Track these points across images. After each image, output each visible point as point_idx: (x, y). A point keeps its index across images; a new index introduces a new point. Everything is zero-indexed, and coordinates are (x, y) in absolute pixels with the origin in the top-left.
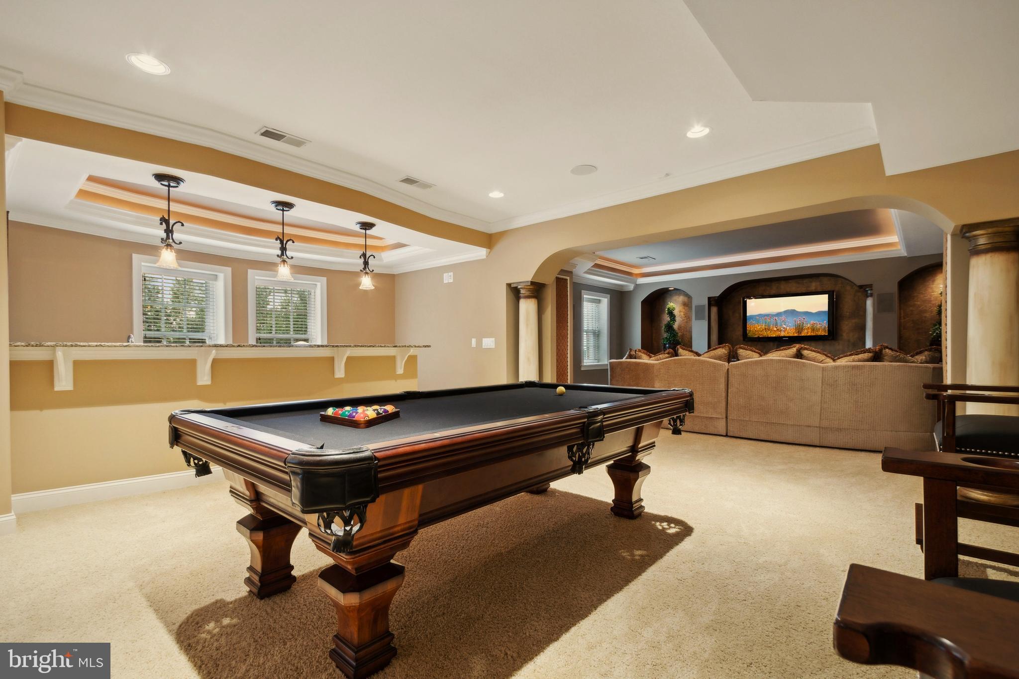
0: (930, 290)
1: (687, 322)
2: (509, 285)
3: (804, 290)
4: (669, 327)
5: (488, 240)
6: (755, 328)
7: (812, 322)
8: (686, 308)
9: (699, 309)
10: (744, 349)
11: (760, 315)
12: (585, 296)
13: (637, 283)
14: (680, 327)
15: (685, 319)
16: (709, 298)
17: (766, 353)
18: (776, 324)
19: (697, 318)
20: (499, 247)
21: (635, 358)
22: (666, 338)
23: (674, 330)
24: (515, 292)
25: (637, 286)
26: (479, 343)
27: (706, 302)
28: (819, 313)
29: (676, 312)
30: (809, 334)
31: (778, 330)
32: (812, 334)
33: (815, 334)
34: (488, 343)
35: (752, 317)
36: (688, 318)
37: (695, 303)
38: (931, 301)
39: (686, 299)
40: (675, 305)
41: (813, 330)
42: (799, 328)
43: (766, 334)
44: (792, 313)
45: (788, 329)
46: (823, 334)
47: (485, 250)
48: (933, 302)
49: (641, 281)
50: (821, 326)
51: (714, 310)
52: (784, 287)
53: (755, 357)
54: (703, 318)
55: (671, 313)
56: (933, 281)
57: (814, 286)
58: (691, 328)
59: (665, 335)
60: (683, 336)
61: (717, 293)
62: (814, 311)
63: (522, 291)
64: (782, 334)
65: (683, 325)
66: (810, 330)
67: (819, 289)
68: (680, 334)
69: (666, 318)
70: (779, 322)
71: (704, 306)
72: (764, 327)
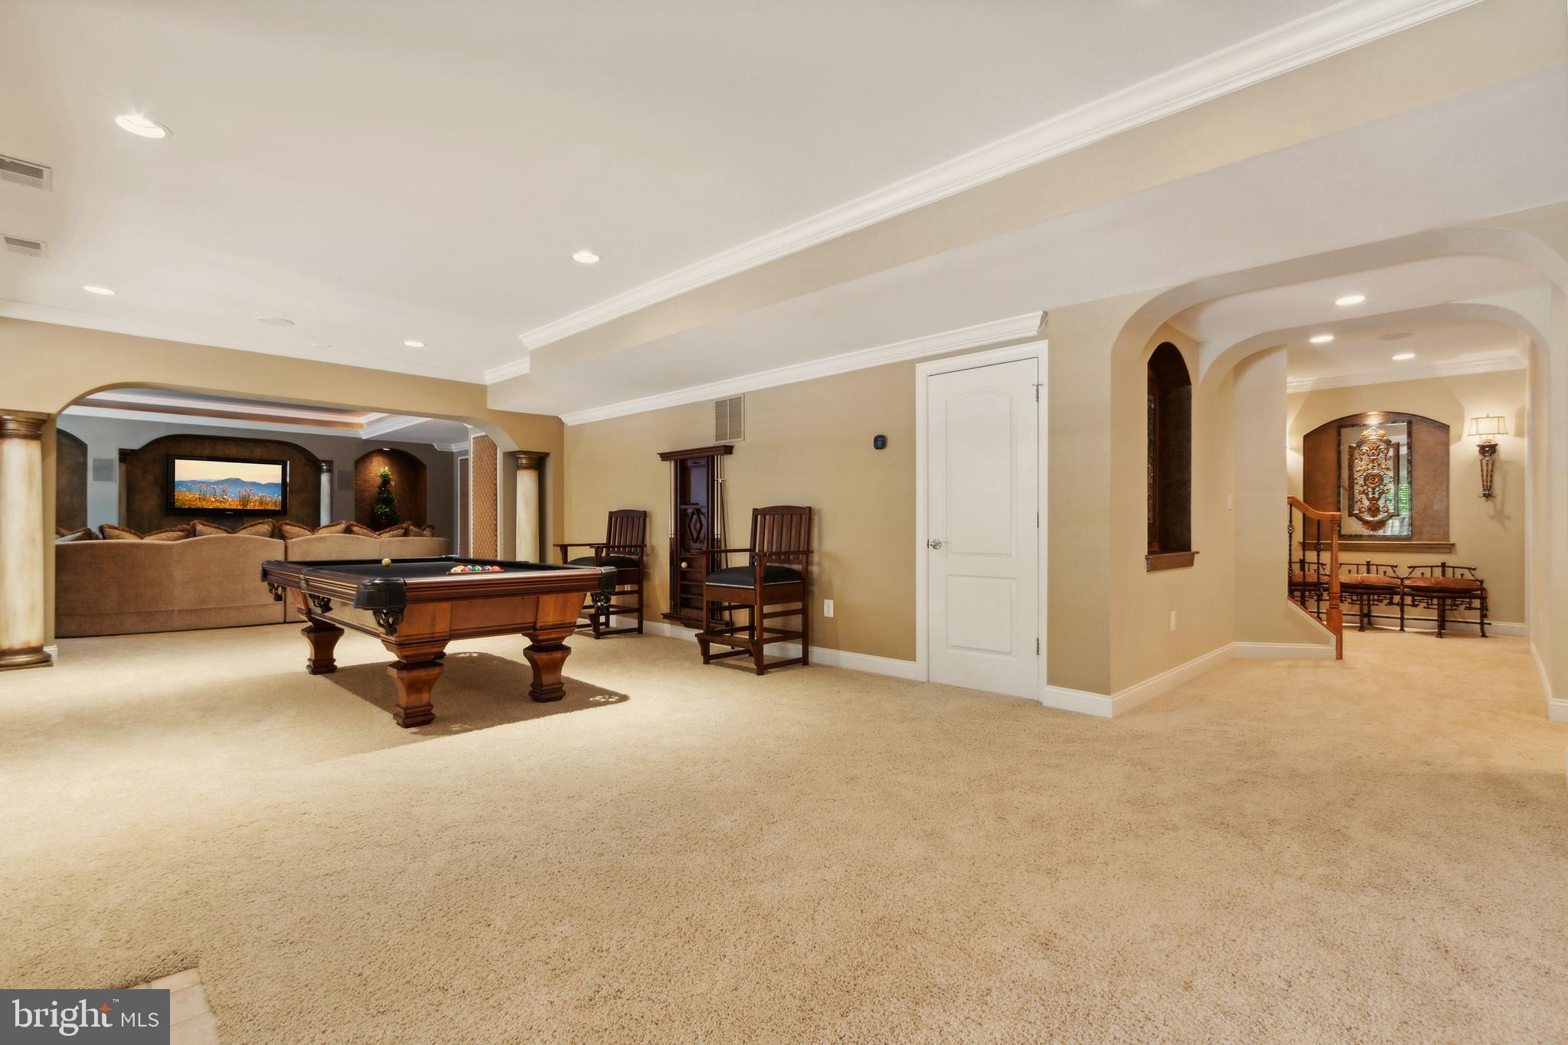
0: (368, 471)
3: (246, 455)
6: (184, 497)
7: (260, 494)
9: (104, 467)
11: (193, 482)
16: (120, 451)
18: (215, 495)
19: (98, 478)
27: (115, 456)
28: (269, 485)
30: (256, 508)
31: (216, 500)
32: (260, 508)
33: (263, 508)
35: (182, 483)
37: (92, 452)
38: (369, 481)
41: (261, 503)
42: (245, 501)
43: (199, 505)
44: (236, 482)
45: (232, 501)
46: (273, 508)
48: (372, 483)
50: (274, 499)
51: (123, 468)
52: (221, 449)
54: (109, 479)
56: (371, 463)
57: (259, 452)
61: (136, 444)
62: (263, 482)
63: (11, 426)
64: (227, 506)
66: (257, 503)
67: (265, 457)
70: (219, 492)
71: (110, 461)
72: (197, 496)
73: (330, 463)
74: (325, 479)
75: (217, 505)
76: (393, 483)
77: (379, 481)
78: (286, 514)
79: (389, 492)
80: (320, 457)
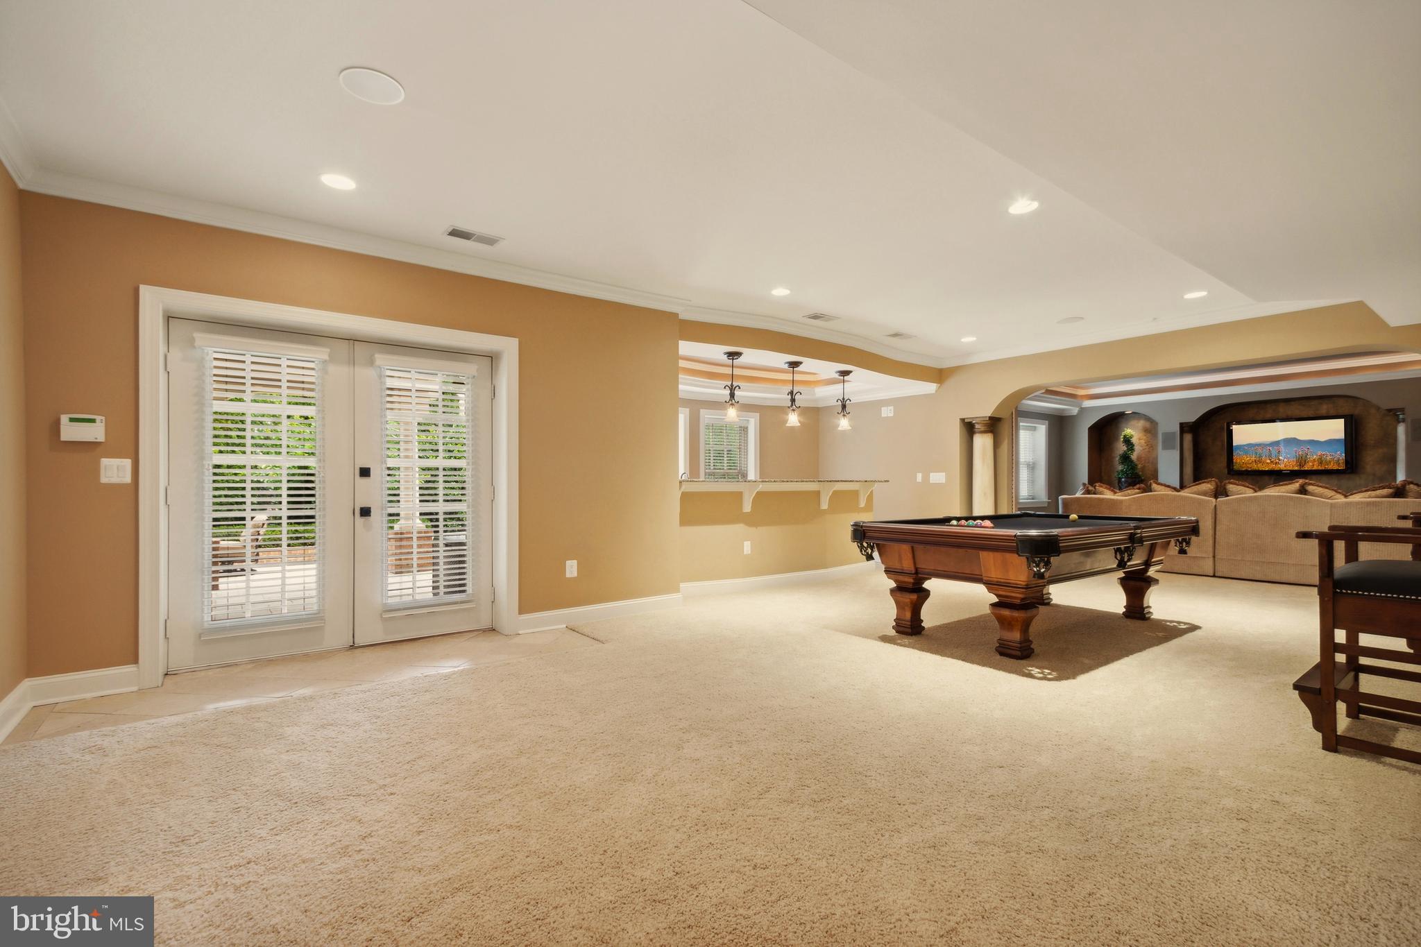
1: (1149, 452)
2: (963, 420)
3: (1311, 414)
4: (1126, 458)
5: (939, 375)
6: (1242, 460)
7: (1319, 453)
8: (1149, 435)
9: (1168, 438)
10: (1235, 484)
11: (1250, 445)
12: (1021, 424)
13: (1083, 407)
14: (1139, 458)
15: (1147, 447)
16: (1181, 424)
17: (1261, 488)
18: (1270, 456)
19: (1165, 447)
20: (951, 383)
21: (1095, 494)
22: (1122, 471)
23: (1132, 461)
24: (969, 428)
25: (1082, 410)
26: (926, 478)
27: (1177, 429)
28: (1333, 442)
29: (1134, 440)
30: (1315, 468)
31: (1272, 462)
32: (1320, 468)
33: (1323, 468)
34: (938, 478)
35: (1239, 447)
36: (1151, 446)
37: (1162, 429)
39: (1148, 425)
40: (1132, 431)
41: (1321, 462)
42: (1302, 460)
43: (1255, 467)
44: (1293, 441)
45: (1286, 461)
46: (1336, 467)
47: (935, 384)
49: (1088, 404)
50: (1336, 458)
51: (1188, 438)
52: (1282, 410)
53: (1249, 493)
54: (1173, 448)
55: (1127, 441)
57: (1324, 409)
58: (1156, 458)
59: (1120, 468)
60: (1143, 468)
61: (1192, 418)
62: (1322, 439)
63: (977, 426)
64: (1283, 467)
65: (1143, 456)
66: (1316, 463)
67: (1332, 412)
68: (1139, 466)
69: (1121, 448)
70: (1274, 452)
71: (1174, 433)
72: (1254, 459)
73: (1402, 411)
74: (1402, 430)
78: (1350, 473)
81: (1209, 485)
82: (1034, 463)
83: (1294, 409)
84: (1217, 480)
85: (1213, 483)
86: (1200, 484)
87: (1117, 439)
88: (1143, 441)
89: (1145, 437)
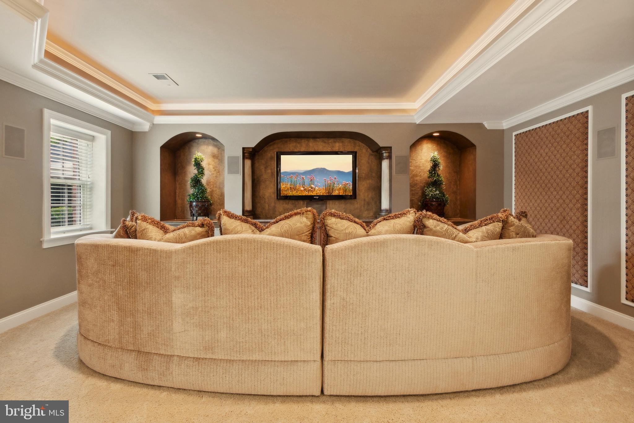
0: (419, 157)
1: (216, 177)
3: (329, 149)
4: (196, 182)
8: (216, 160)
9: (232, 160)
13: (155, 123)
14: (208, 183)
15: (215, 173)
16: (244, 149)
19: (230, 172)
22: (193, 194)
23: (202, 186)
25: (154, 126)
27: (239, 154)
28: (344, 173)
29: (204, 164)
35: (286, 173)
36: (218, 172)
37: (227, 154)
38: (420, 167)
39: (215, 150)
40: (202, 155)
42: (330, 188)
44: (322, 171)
45: (319, 189)
46: (347, 193)
48: (422, 168)
49: (160, 120)
50: (347, 185)
51: (248, 163)
54: (237, 172)
55: (198, 164)
56: (421, 150)
57: (337, 146)
58: (223, 183)
59: (191, 191)
60: (212, 192)
61: (252, 144)
64: (314, 194)
65: (212, 180)
67: (343, 150)
68: (208, 190)
69: (192, 171)
70: (307, 181)
71: (238, 158)
72: (289, 186)
73: (389, 149)
74: (385, 164)
75: (306, 193)
76: (441, 167)
77: (429, 166)
78: (355, 198)
79: (438, 175)
80: (381, 144)
81: (304, 219)
82: (92, 183)
83: (320, 145)
84: (315, 211)
85: (310, 215)
86: (291, 216)
87: (189, 162)
88: (211, 167)
89: (213, 163)
